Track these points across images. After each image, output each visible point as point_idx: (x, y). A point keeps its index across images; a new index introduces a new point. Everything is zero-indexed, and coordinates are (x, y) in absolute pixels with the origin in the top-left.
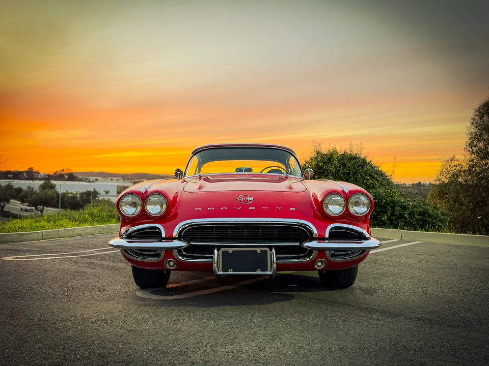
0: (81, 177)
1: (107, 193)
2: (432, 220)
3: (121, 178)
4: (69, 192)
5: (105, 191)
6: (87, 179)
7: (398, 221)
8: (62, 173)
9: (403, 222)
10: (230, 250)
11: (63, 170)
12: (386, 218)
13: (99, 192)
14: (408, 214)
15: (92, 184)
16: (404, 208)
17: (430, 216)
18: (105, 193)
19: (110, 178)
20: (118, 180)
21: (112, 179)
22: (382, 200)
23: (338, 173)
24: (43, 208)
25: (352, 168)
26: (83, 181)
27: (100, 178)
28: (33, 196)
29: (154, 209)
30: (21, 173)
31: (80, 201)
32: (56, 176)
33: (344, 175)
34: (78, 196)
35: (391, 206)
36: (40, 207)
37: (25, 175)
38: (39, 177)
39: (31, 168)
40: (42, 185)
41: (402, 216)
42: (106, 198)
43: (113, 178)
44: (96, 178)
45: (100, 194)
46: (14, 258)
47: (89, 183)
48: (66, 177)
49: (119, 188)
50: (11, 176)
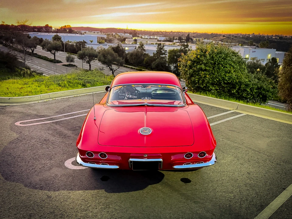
0: (76, 31)
1: (91, 42)
2: (265, 92)
3: (100, 32)
4: (70, 41)
6: (80, 32)
7: (243, 93)
8: (65, 28)
9: (246, 93)
11: (65, 26)
12: (235, 91)
13: (87, 42)
14: (249, 89)
15: (83, 36)
16: (247, 85)
17: (264, 90)
19: (93, 32)
20: (98, 33)
21: (94, 33)
22: (233, 81)
23: (208, 63)
24: (55, 52)
25: (217, 61)
26: (77, 34)
27: (87, 32)
28: (49, 45)
30: (41, 28)
31: (76, 48)
32: (62, 30)
33: (212, 65)
34: (75, 44)
35: (239, 85)
36: (53, 52)
37: (44, 29)
38: (52, 30)
39: (47, 25)
40: (54, 37)
41: (245, 90)
42: (90, 46)
43: (95, 32)
44: (85, 31)
45: (87, 43)
46: (20, 123)
47: (81, 35)
48: (68, 31)
49: (99, 38)
50: (36, 30)
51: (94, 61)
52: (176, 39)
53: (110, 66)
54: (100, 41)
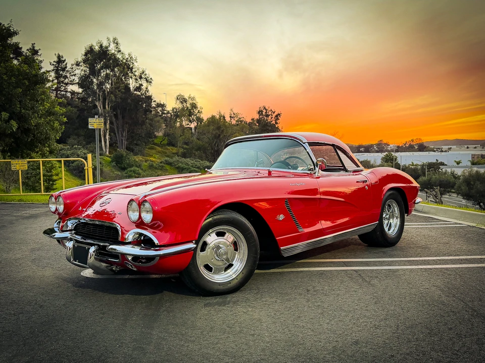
0: (433, 147)
1: (458, 163)
3: (479, 146)
4: (414, 164)
5: (456, 161)
6: (439, 149)
8: (412, 143)
11: (412, 141)
13: (445, 163)
15: (443, 153)
18: (455, 164)
19: (466, 146)
20: (475, 148)
21: (468, 148)
26: (434, 151)
27: (454, 147)
30: (372, 146)
32: (406, 147)
37: (375, 148)
38: (389, 149)
39: (381, 141)
40: (384, 158)
43: (469, 146)
44: (450, 147)
45: (447, 165)
47: (440, 154)
48: (416, 148)
49: (476, 156)
50: (362, 149)
51: (450, 194)
53: (482, 204)
54: (475, 161)
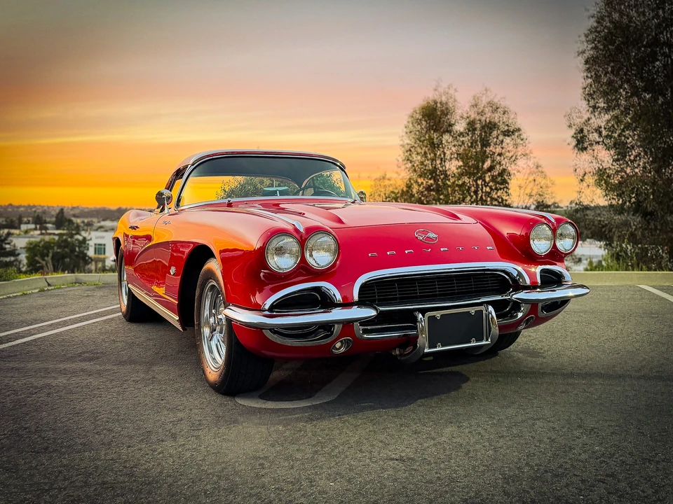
10: (438, 314)
29: (321, 258)
52: (28, 223)
